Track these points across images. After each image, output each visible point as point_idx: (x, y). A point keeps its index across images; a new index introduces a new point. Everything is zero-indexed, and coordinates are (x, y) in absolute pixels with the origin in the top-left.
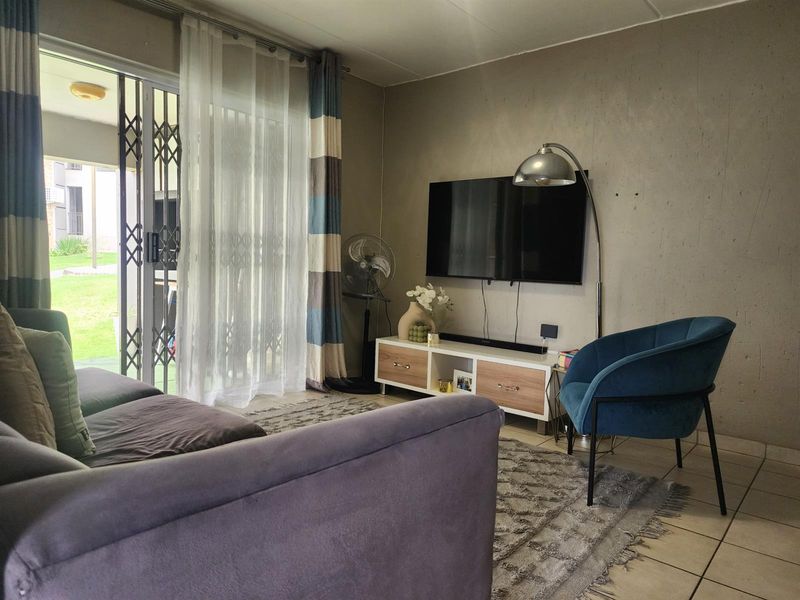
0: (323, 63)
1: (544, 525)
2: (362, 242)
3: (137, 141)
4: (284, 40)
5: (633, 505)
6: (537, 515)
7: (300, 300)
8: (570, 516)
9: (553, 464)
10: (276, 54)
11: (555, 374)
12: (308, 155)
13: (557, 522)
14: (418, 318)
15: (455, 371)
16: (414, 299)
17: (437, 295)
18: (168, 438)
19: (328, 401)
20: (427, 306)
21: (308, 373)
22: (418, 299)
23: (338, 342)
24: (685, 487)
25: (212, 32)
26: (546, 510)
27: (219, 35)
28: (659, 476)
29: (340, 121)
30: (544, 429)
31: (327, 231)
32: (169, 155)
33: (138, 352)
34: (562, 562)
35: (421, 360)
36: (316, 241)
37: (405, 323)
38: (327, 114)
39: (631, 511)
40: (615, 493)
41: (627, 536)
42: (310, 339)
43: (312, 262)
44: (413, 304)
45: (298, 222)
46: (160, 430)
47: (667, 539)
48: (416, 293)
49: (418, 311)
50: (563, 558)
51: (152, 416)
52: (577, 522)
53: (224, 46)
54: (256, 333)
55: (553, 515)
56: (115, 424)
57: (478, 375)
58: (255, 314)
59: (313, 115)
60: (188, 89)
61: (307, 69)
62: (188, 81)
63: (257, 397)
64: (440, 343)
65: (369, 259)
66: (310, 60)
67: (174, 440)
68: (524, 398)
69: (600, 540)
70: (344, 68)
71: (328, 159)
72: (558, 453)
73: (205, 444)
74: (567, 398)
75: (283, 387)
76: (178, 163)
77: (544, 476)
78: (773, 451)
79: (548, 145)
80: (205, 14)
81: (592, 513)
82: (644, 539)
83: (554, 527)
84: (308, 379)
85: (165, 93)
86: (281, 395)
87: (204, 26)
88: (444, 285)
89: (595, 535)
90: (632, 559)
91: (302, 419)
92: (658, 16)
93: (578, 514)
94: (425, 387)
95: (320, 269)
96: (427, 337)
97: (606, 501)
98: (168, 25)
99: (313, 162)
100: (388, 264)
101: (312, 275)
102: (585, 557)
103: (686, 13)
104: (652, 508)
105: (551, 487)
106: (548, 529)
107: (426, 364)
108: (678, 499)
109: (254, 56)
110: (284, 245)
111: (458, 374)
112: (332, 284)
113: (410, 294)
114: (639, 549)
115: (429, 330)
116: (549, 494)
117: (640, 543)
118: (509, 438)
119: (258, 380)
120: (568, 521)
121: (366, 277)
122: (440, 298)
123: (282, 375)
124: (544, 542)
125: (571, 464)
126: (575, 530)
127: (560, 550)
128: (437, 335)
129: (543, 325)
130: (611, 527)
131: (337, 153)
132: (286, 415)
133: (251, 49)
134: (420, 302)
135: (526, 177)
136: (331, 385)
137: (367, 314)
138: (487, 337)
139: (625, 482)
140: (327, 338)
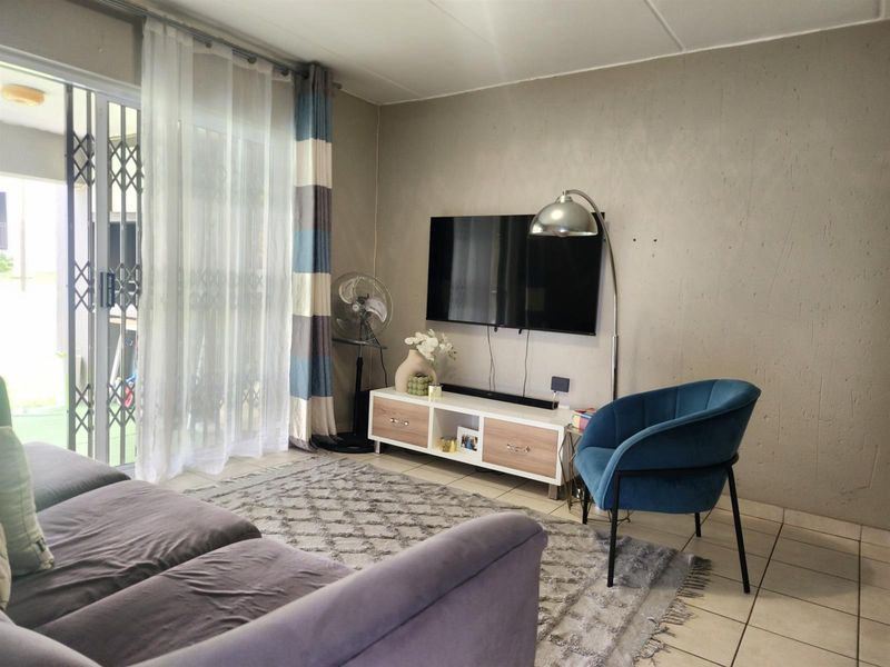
0: (311, 79)
1: (564, 613)
2: (353, 282)
3: (88, 164)
4: (266, 50)
5: (655, 583)
6: (557, 601)
7: (282, 348)
8: (590, 601)
9: (568, 536)
10: (256, 66)
11: (569, 436)
12: (292, 183)
13: (577, 608)
14: (419, 369)
15: (460, 428)
16: (414, 347)
17: (440, 342)
18: (142, 543)
19: (315, 463)
20: (428, 356)
21: (291, 429)
22: (418, 347)
23: (326, 395)
24: (707, 561)
25: (181, 39)
26: (564, 595)
27: (188, 43)
28: (679, 548)
29: (330, 145)
30: (556, 493)
31: (315, 270)
32: (128, 180)
33: (89, 413)
34: (586, 659)
35: (421, 416)
36: (302, 280)
37: (403, 373)
38: (316, 136)
39: (653, 591)
40: (634, 570)
41: (651, 623)
42: (294, 392)
43: (298, 304)
44: (412, 352)
45: (280, 259)
46: (131, 533)
47: (691, 623)
48: (416, 340)
49: (419, 360)
50: (587, 654)
51: (119, 512)
52: (599, 608)
53: (195, 55)
54: (230, 386)
55: (572, 600)
56: (75, 524)
57: (484, 434)
58: (230, 365)
59: (300, 137)
60: (151, 103)
61: (293, 84)
62: (151, 96)
63: (232, 459)
64: (442, 395)
65: (362, 300)
66: (295, 74)
67: (151, 546)
68: (534, 460)
69: (624, 629)
70: (334, 84)
71: (316, 188)
72: (573, 523)
73: (189, 551)
74: (585, 465)
75: (261, 446)
76: (139, 189)
77: (559, 552)
78: (791, 517)
79: (568, 192)
80: (172, 17)
81: (613, 596)
82: (669, 625)
83: (575, 616)
84: (291, 438)
85: (123, 108)
86: (258, 456)
87: (172, 32)
88: (446, 332)
89: (618, 624)
90: (657, 651)
91: (287, 487)
92: (681, 49)
93: (599, 598)
94: (426, 446)
95: (307, 313)
96: (427, 389)
97: (627, 580)
98: (128, 29)
99: (299, 191)
100: (384, 307)
101: (297, 319)
102: (610, 651)
103: (711, 48)
104: (674, 586)
105: (568, 565)
106: (568, 618)
107: (427, 421)
108: (699, 574)
109: (230, 69)
110: (264, 284)
111: (462, 432)
112: (320, 330)
113: (409, 341)
114: (664, 638)
115: (429, 382)
116: (567, 574)
117: (665, 631)
118: (520, 505)
119: (233, 440)
120: (588, 606)
121: (359, 321)
122: (442, 346)
123: (260, 434)
124: (565, 634)
125: (587, 536)
126: (597, 618)
127: (583, 644)
128: (439, 388)
129: (554, 378)
130: (634, 613)
131: (327, 182)
132: (268, 483)
133: (227, 60)
134: (421, 351)
135: (545, 227)
136: (318, 443)
137: (360, 362)
138: (492, 389)
139: (645, 556)
140: (315, 390)
